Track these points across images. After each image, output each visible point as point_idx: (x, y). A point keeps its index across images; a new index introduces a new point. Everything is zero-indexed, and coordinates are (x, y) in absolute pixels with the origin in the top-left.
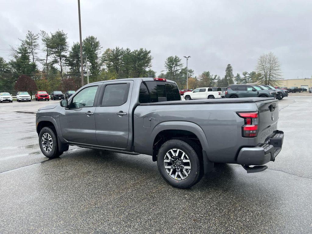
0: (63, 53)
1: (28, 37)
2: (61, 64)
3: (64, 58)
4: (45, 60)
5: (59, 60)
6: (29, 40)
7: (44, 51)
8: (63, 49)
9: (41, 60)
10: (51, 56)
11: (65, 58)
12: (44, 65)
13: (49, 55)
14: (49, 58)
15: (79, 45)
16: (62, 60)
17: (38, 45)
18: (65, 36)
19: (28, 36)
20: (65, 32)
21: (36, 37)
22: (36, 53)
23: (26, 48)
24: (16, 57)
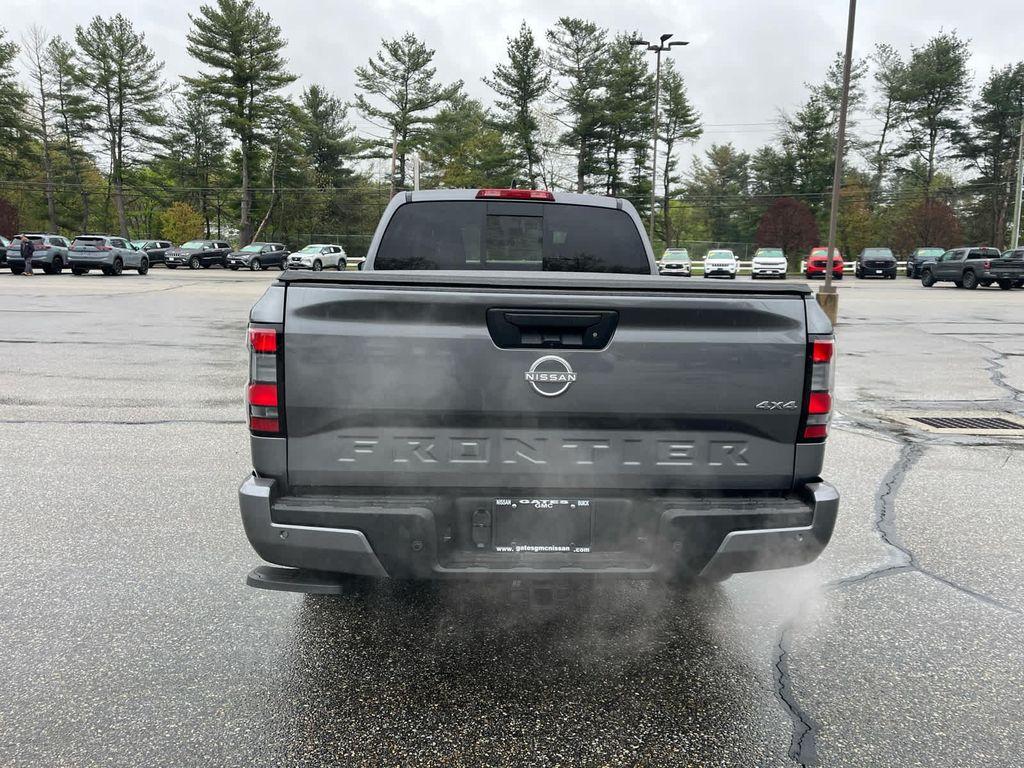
0: (949, 112)
1: (834, 75)
2: (931, 153)
3: (947, 130)
4: (876, 143)
5: (928, 137)
6: (837, 83)
7: (878, 112)
8: (949, 100)
9: (867, 145)
10: (901, 127)
11: (953, 128)
12: (873, 161)
13: (893, 126)
14: (891, 135)
15: (1011, 75)
16: (937, 139)
17: (860, 95)
18: (961, 50)
19: (835, 69)
20: (961, 38)
21: (858, 71)
22: (852, 124)
23: (820, 110)
24: (787, 142)
